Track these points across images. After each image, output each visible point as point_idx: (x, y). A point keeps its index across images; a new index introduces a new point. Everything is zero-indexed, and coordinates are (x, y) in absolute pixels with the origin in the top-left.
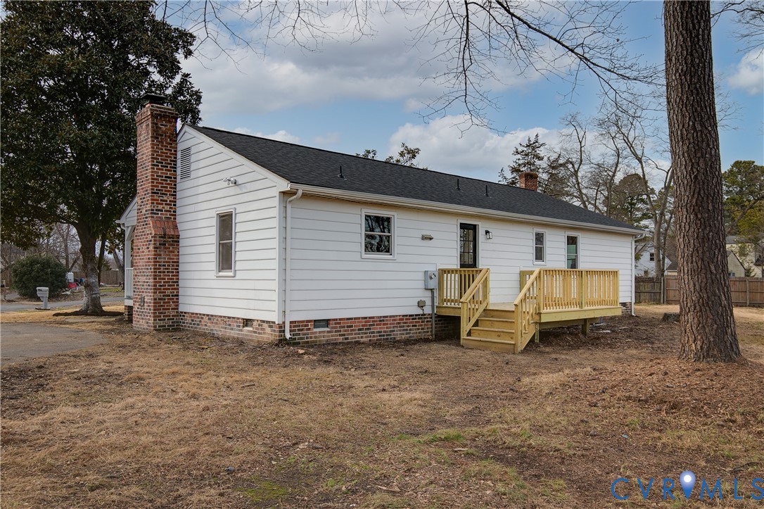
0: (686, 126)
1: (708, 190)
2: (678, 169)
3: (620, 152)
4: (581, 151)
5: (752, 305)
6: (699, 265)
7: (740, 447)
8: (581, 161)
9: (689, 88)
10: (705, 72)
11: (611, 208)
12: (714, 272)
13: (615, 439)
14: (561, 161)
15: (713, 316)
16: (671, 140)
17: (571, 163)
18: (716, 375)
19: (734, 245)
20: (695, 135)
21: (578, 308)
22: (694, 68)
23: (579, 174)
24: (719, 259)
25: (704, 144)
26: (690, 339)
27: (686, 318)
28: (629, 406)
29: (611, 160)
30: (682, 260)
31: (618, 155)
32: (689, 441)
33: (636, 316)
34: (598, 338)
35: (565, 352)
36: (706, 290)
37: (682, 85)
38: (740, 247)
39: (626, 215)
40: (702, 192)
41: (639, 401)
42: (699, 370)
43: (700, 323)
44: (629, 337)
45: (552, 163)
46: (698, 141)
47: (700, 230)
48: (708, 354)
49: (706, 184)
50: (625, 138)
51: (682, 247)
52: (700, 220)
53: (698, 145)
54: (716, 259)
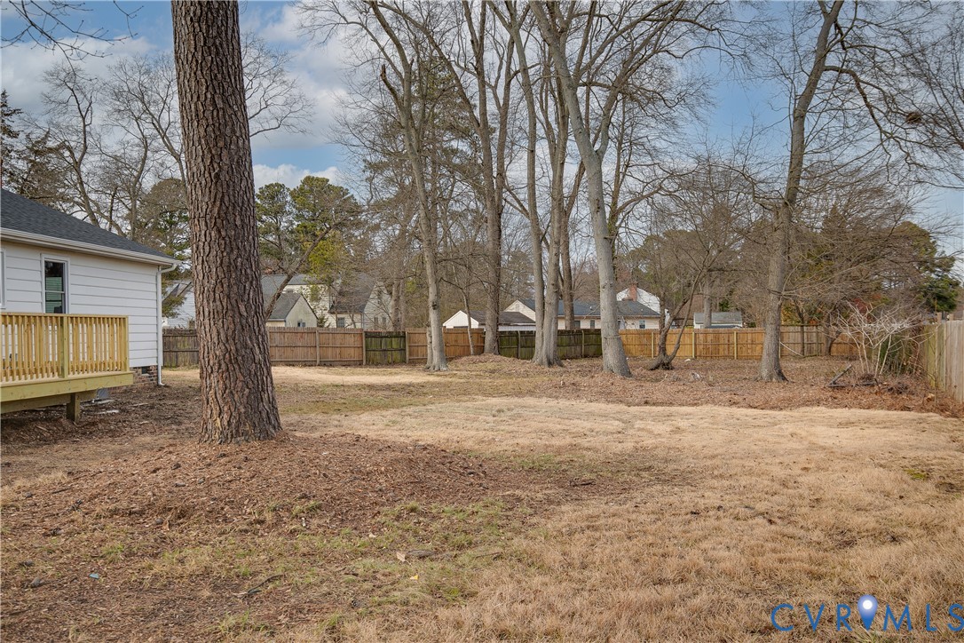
0: (202, 98)
1: (234, 197)
2: (192, 162)
3: (149, 141)
4: (85, 131)
5: (323, 363)
6: (224, 304)
7: (262, 557)
8: (86, 147)
9: (205, 43)
10: (227, 24)
11: (137, 225)
12: (245, 314)
13: (75, 585)
14: (51, 144)
15: (244, 377)
16: (183, 117)
17: (70, 149)
18: (246, 459)
19: (305, 287)
20: (215, 114)
21: (56, 377)
22: (212, 13)
23: (83, 169)
24: (251, 296)
25: (228, 131)
26: (214, 411)
27: (208, 382)
28: (113, 525)
29: (135, 153)
30: (201, 296)
31: (146, 147)
32: (193, 562)
33: (166, 386)
34: (94, 424)
35: (29, 450)
36: (234, 340)
37: (195, 36)
38: (312, 289)
39: (164, 240)
40: (226, 198)
41: (130, 514)
42: (224, 455)
43: (226, 388)
44: (147, 417)
45: (33, 145)
46: (220, 124)
47: (225, 254)
48: (237, 431)
49: (231, 188)
50: (155, 122)
51: (201, 278)
52: (224, 239)
53: (219, 129)
54: (247, 296)
